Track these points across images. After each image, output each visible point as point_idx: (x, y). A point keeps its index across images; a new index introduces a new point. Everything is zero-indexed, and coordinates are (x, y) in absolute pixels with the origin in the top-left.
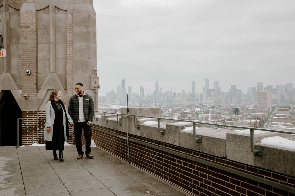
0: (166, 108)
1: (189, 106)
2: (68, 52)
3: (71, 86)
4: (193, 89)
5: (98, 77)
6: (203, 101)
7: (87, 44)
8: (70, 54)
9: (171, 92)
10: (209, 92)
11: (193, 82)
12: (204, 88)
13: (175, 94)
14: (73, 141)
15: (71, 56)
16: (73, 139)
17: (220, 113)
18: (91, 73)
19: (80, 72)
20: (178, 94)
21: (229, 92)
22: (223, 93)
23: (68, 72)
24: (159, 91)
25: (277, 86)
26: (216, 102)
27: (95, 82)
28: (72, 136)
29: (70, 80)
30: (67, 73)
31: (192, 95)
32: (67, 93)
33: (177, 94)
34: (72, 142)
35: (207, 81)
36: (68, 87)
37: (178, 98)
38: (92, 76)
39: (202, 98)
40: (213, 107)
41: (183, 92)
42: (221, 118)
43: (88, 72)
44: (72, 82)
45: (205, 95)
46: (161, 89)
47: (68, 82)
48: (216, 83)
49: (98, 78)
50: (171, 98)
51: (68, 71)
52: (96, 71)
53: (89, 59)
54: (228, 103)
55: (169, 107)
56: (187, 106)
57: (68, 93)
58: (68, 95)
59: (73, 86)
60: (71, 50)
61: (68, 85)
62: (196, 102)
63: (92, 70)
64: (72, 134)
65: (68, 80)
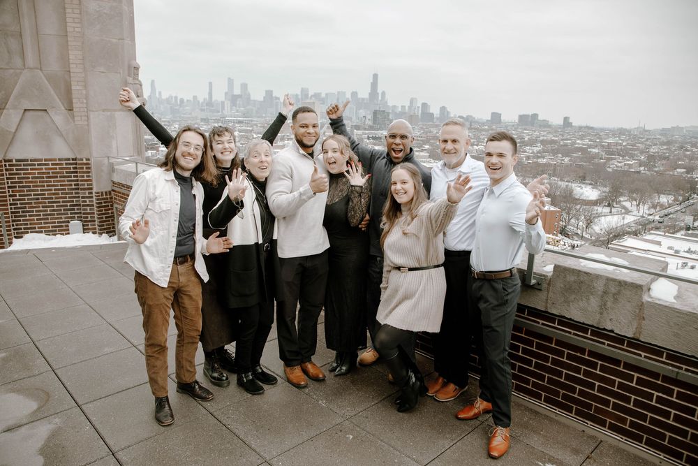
0: (169, 122)
1: (205, 120)
2: (68, 20)
3: (82, 103)
4: (210, 94)
5: (140, 81)
6: (225, 112)
7: (114, 4)
8: (74, 25)
9: (176, 98)
10: (234, 99)
11: (210, 84)
12: (226, 93)
13: (182, 101)
14: (96, 223)
15: (77, 30)
16: (96, 219)
17: (251, 131)
18: (126, 72)
19: (102, 69)
20: (188, 100)
21: (262, 99)
22: (254, 101)
23: (73, 68)
24: (157, 95)
25: (327, 94)
26: (244, 115)
27: (137, 93)
28: (94, 213)
29: (78, 88)
30: (69, 71)
31: (209, 103)
32: (73, 117)
33: (185, 101)
34: (94, 225)
35: (231, 82)
36: (76, 105)
37: (187, 108)
38: (130, 80)
39: (223, 108)
40: (240, 122)
41: (195, 97)
42: (253, 138)
43: (121, 72)
44: (84, 92)
45: (228, 104)
46: (160, 93)
47: (73, 92)
48: (244, 86)
49: (141, 85)
50: (177, 108)
51: (72, 66)
52: (137, 68)
53: (121, 41)
54: (262, 117)
55: (174, 121)
56: (202, 120)
57: (76, 118)
58: (76, 123)
59: (87, 103)
60: (78, 16)
61: (74, 101)
62: (215, 114)
63: (129, 67)
64: (93, 209)
65: (73, 88)
